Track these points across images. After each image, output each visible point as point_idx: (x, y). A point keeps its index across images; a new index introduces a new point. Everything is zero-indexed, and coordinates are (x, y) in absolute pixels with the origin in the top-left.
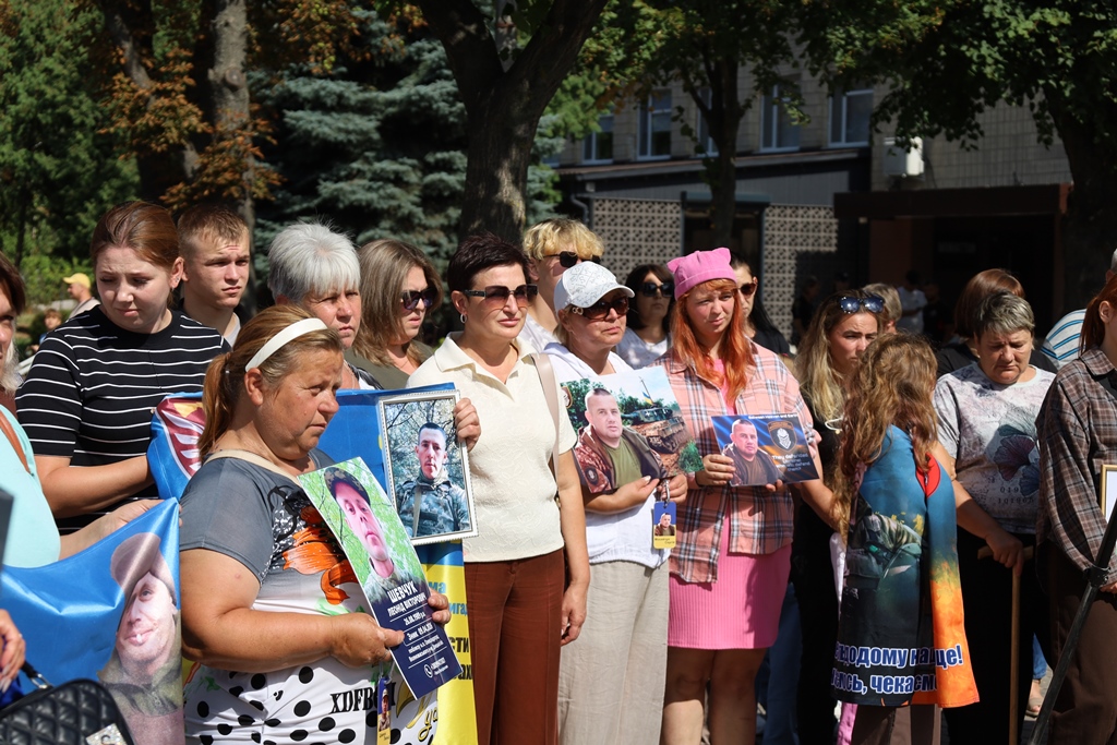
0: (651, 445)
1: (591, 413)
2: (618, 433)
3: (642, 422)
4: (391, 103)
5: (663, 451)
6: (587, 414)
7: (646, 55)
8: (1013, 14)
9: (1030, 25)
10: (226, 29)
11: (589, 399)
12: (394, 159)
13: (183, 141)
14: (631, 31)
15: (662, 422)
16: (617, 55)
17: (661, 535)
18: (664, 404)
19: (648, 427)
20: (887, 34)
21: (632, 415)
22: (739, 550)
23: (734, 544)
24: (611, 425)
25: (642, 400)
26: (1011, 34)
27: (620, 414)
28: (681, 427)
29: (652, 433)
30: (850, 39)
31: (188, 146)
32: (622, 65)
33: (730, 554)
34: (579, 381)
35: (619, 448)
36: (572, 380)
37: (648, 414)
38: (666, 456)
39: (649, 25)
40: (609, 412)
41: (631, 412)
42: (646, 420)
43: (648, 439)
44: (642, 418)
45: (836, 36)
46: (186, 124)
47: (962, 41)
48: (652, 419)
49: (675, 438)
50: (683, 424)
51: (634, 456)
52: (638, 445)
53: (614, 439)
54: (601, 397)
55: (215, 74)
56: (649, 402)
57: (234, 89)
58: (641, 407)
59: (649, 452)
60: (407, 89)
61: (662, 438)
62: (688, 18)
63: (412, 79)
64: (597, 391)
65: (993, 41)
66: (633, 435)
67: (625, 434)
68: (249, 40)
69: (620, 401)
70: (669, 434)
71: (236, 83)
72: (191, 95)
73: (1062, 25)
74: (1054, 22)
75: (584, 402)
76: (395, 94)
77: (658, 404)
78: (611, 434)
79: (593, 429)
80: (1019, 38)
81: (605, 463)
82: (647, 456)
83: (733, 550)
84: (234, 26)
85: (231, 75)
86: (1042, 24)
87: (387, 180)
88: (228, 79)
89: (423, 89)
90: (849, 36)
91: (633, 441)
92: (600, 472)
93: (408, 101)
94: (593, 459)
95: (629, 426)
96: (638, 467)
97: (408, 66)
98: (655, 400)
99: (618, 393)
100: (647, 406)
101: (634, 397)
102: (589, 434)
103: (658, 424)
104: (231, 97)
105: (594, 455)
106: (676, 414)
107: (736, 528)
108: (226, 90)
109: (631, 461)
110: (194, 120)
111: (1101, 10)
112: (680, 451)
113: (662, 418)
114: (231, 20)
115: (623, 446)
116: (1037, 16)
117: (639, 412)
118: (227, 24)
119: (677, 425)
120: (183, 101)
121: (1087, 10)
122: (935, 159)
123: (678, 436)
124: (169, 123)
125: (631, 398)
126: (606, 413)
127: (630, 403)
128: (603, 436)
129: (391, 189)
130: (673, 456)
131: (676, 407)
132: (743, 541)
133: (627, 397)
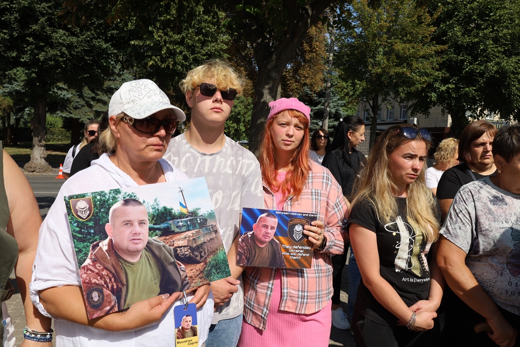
0: (177, 257)
1: (114, 226)
2: (141, 246)
3: (173, 233)
4: (316, 109)
5: (189, 261)
6: (108, 228)
7: (358, 93)
8: (441, 86)
9: (445, 88)
11: (114, 211)
12: (316, 120)
14: (354, 88)
15: (194, 231)
16: (351, 93)
17: (183, 337)
18: (200, 213)
19: (178, 237)
20: (413, 89)
21: (162, 226)
22: (286, 309)
23: (283, 305)
24: (135, 238)
25: (177, 209)
26: (441, 90)
27: (148, 225)
28: (214, 235)
29: (181, 243)
30: (404, 90)
32: (352, 95)
33: (280, 311)
34: (107, 191)
35: (138, 262)
36: (99, 190)
37: (180, 224)
38: (192, 267)
39: (358, 86)
40: (136, 224)
41: (162, 222)
42: (177, 230)
43: (175, 250)
44: (173, 228)
45: (401, 89)
47: (428, 92)
48: (184, 229)
49: (205, 247)
50: (216, 232)
51: (155, 270)
52: (162, 258)
53: (133, 253)
54: (131, 208)
56: (184, 211)
58: (174, 217)
59: (174, 264)
60: (319, 107)
61: (191, 248)
62: (367, 84)
63: (320, 105)
64: (127, 202)
65: (435, 92)
66: (159, 247)
67: (149, 247)
69: (151, 211)
70: (199, 242)
73: (453, 88)
74: (451, 87)
75: (107, 213)
76: (317, 108)
77: (194, 214)
78: (132, 247)
79: (111, 244)
80: (442, 91)
81: (117, 279)
82: (171, 269)
83: (282, 309)
86: (448, 88)
87: (314, 124)
89: (322, 107)
90: (404, 89)
91: (157, 253)
92: (107, 292)
93: (319, 109)
94: (102, 277)
95: (155, 238)
96: (158, 282)
97: (320, 102)
98: (190, 209)
99: (152, 203)
100: (181, 216)
101: (168, 207)
102: (105, 248)
103: (189, 233)
105: (105, 273)
106: (210, 223)
107: (285, 295)
109: (150, 274)
111: (462, 85)
112: (208, 260)
113: (194, 227)
115: (144, 260)
116: (447, 86)
117: (171, 222)
119: (210, 233)
121: (459, 84)
122: (420, 122)
123: (209, 244)
125: (165, 208)
126: (132, 225)
127: (163, 213)
128: (122, 250)
129: (315, 125)
130: (199, 266)
131: (212, 215)
132: (290, 303)
133: (161, 207)
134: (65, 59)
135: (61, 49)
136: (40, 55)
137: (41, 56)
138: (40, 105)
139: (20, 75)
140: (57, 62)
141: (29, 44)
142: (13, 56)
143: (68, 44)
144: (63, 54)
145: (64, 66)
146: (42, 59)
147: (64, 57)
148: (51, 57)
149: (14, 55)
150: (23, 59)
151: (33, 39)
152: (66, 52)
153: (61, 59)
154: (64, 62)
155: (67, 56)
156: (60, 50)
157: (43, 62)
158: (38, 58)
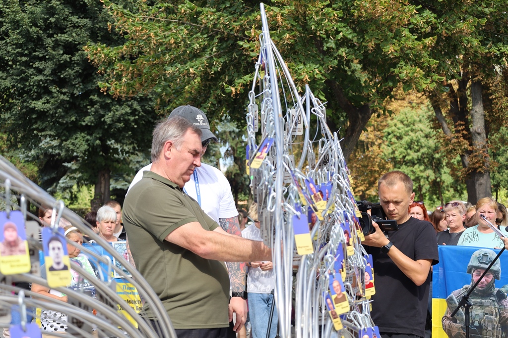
10: (476, 113)
13: (464, 154)
31: (466, 155)
46: (463, 148)
55: (473, 129)
57: (479, 134)
68: (485, 116)
71: (480, 132)
72: (464, 136)
84: (479, 112)
85: (478, 129)
88: (477, 131)
104: (479, 137)
108: (476, 135)
110: (466, 146)
114: (477, 110)
118: (476, 112)
120: (462, 140)
124: (458, 147)
134: (137, 117)
135: (132, 105)
136: (107, 116)
137: (108, 119)
138: (102, 179)
139: (79, 143)
140: (127, 122)
141: (92, 103)
142: (73, 121)
143: (141, 97)
144: (134, 112)
145: (136, 126)
146: (108, 121)
147: (135, 116)
148: (119, 118)
149: (73, 118)
150: (84, 121)
151: (98, 96)
152: (138, 108)
153: (132, 118)
154: (135, 121)
155: (139, 112)
156: (130, 106)
157: (110, 125)
158: (104, 120)
